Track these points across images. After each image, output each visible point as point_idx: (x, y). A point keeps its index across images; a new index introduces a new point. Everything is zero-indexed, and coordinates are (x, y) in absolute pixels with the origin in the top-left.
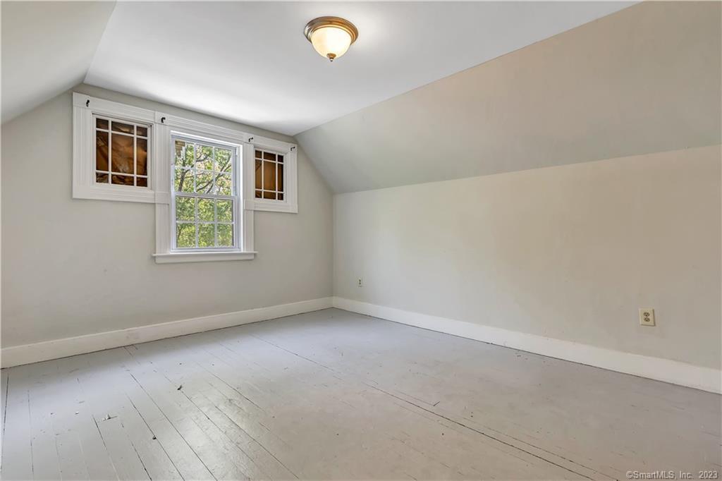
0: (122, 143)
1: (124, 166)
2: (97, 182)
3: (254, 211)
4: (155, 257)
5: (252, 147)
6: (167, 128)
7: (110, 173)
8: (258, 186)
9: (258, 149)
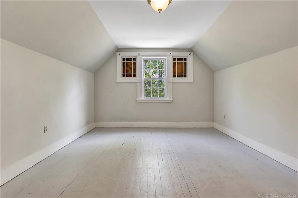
0: (129, 64)
1: (129, 72)
2: (123, 77)
3: (172, 83)
4: (137, 100)
5: (171, 57)
6: (141, 56)
7: (126, 74)
8: (174, 72)
9: (174, 58)
